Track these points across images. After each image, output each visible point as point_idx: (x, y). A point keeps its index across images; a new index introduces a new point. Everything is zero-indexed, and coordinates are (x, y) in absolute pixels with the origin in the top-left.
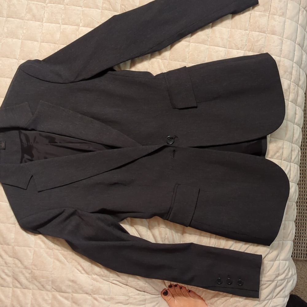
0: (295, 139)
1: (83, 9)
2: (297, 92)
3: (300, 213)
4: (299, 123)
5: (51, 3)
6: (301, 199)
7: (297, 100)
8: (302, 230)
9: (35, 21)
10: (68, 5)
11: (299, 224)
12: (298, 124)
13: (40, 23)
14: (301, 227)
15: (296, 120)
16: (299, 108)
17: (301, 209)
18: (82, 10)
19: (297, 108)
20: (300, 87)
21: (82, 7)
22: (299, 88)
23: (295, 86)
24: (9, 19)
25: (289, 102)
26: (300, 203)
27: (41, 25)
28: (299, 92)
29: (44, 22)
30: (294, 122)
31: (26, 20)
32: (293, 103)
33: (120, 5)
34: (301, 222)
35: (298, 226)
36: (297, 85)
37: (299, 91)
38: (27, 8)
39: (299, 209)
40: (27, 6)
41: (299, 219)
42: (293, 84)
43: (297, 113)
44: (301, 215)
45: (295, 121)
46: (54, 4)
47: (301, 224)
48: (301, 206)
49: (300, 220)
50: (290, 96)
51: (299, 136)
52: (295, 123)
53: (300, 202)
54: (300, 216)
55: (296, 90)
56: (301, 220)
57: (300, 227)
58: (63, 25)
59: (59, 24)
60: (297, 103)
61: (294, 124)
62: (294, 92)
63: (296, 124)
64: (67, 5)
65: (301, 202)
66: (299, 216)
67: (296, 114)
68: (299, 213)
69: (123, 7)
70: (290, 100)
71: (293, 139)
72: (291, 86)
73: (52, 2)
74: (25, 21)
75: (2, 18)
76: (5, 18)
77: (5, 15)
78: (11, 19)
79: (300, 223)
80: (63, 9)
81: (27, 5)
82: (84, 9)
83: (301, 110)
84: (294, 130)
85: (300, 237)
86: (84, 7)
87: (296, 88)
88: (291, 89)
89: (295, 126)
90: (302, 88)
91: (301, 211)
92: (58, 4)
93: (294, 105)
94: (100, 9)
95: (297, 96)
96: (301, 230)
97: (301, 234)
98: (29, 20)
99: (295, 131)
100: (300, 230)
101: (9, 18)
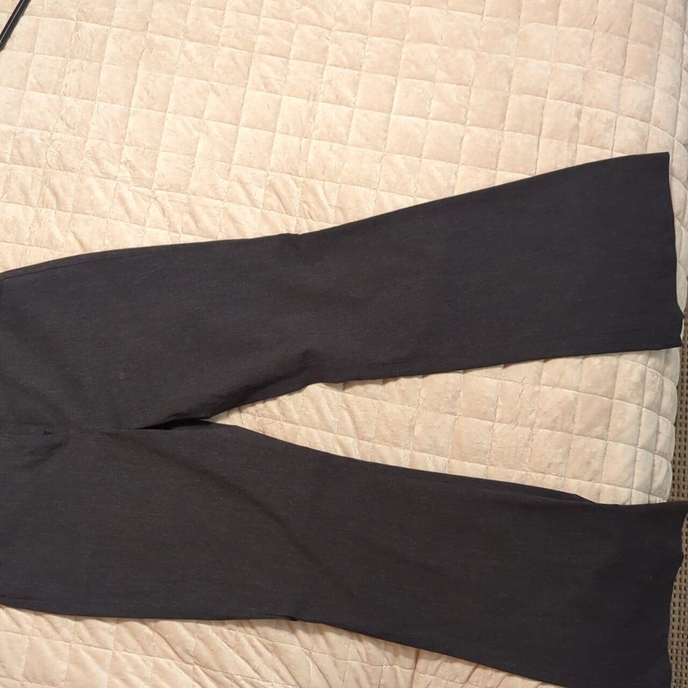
0: (655, 485)
1: (225, 205)
2: (659, 388)
3: (681, 628)
4: (666, 452)
5: (163, 190)
6: (682, 596)
7: (661, 404)
8: (684, 667)
9: (130, 222)
10: (197, 194)
11: (677, 652)
12: (663, 453)
13: (139, 227)
14: (682, 660)
15: (659, 447)
16: (666, 420)
17: (682, 620)
18: (222, 206)
19: (661, 421)
20: (667, 376)
21: (222, 200)
22: (664, 378)
23: (657, 375)
24: (77, 215)
25: (644, 409)
26: (679, 606)
27: (141, 231)
28: (666, 386)
29: (147, 224)
30: (655, 450)
31: (111, 218)
32: (651, 410)
33: (298, 201)
34: (681, 648)
35: (676, 658)
36: (660, 372)
37: (665, 384)
38: (114, 195)
39: (677, 620)
40: (115, 192)
41: (677, 643)
42: (652, 372)
43: (661, 430)
44: (682, 632)
45: (656, 446)
46: (167, 190)
47: (682, 653)
48: (682, 613)
49: (680, 644)
50: (646, 396)
51: (666, 477)
52: (657, 452)
53: (679, 604)
54: (681, 636)
55: (658, 383)
56: (683, 645)
57: (679, 659)
58: (185, 235)
59: (177, 232)
60: (660, 410)
61: (654, 454)
62: (654, 388)
63: (659, 454)
64: (194, 194)
65: (682, 605)
66: (678, 635)
67: (657, 432)
68: (679, 629)
69: (305, 206)
70: (644, 405)
71: (651, 486)
72: (647, 376)
73: (164, 188)
74: (109, 221)
75: (64, 213)
76: (69, 214)
77: (70, 208)
78: (81, 215)
79: (680, 652)
80: (186, 202)
81: (115, 190)
82: (227, 204)
83: (670, 423)
84: (653, 465)
85: (681, 682)
86: (228, 202)
87: (659, 379)
88: (647, 382)
89: (657, 457)
90: (671, 379)
91: (682, 625)
92: (176, 192)
93: (654, 415)
94: (259, 208)
95: (659, 396)
96: (681, 668)
97: (681, 676)
98: (117, 219)
99: (656, 468)
100: (679, 667)
101: (78, 213)
